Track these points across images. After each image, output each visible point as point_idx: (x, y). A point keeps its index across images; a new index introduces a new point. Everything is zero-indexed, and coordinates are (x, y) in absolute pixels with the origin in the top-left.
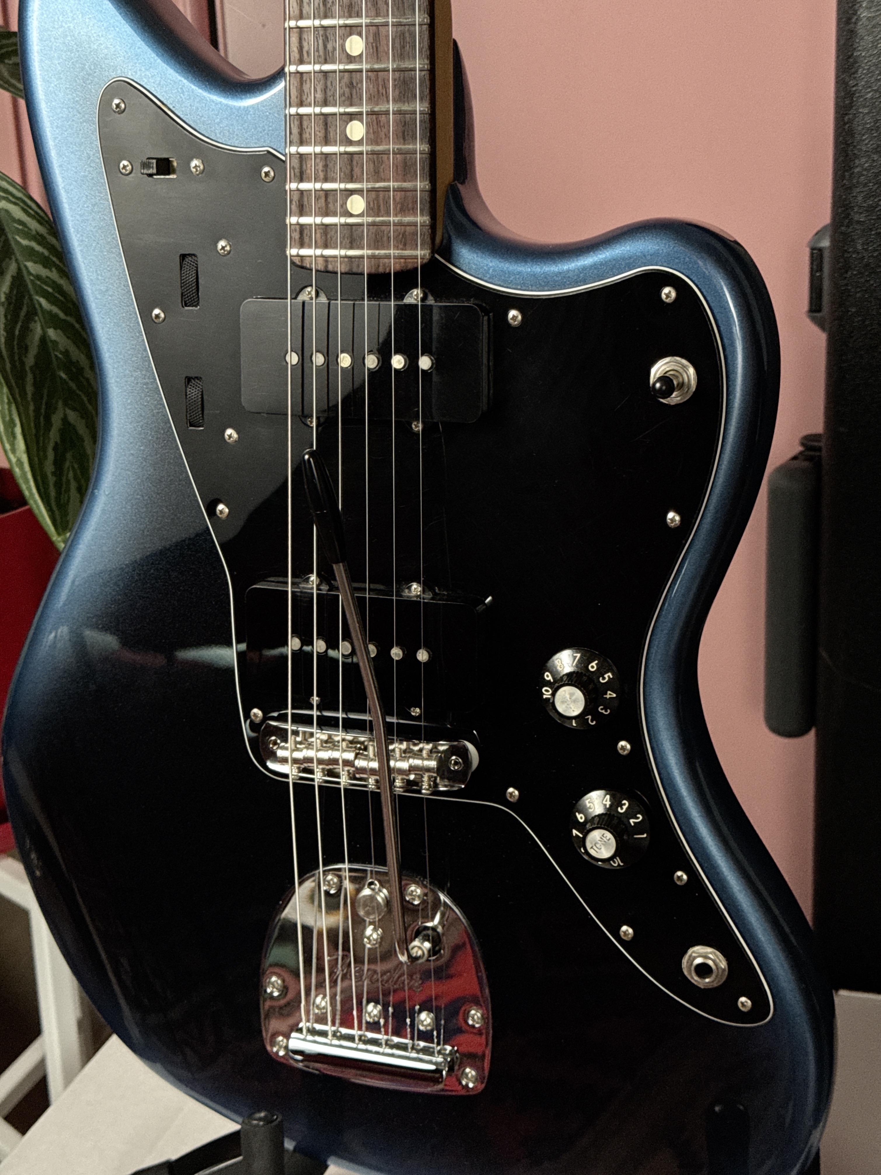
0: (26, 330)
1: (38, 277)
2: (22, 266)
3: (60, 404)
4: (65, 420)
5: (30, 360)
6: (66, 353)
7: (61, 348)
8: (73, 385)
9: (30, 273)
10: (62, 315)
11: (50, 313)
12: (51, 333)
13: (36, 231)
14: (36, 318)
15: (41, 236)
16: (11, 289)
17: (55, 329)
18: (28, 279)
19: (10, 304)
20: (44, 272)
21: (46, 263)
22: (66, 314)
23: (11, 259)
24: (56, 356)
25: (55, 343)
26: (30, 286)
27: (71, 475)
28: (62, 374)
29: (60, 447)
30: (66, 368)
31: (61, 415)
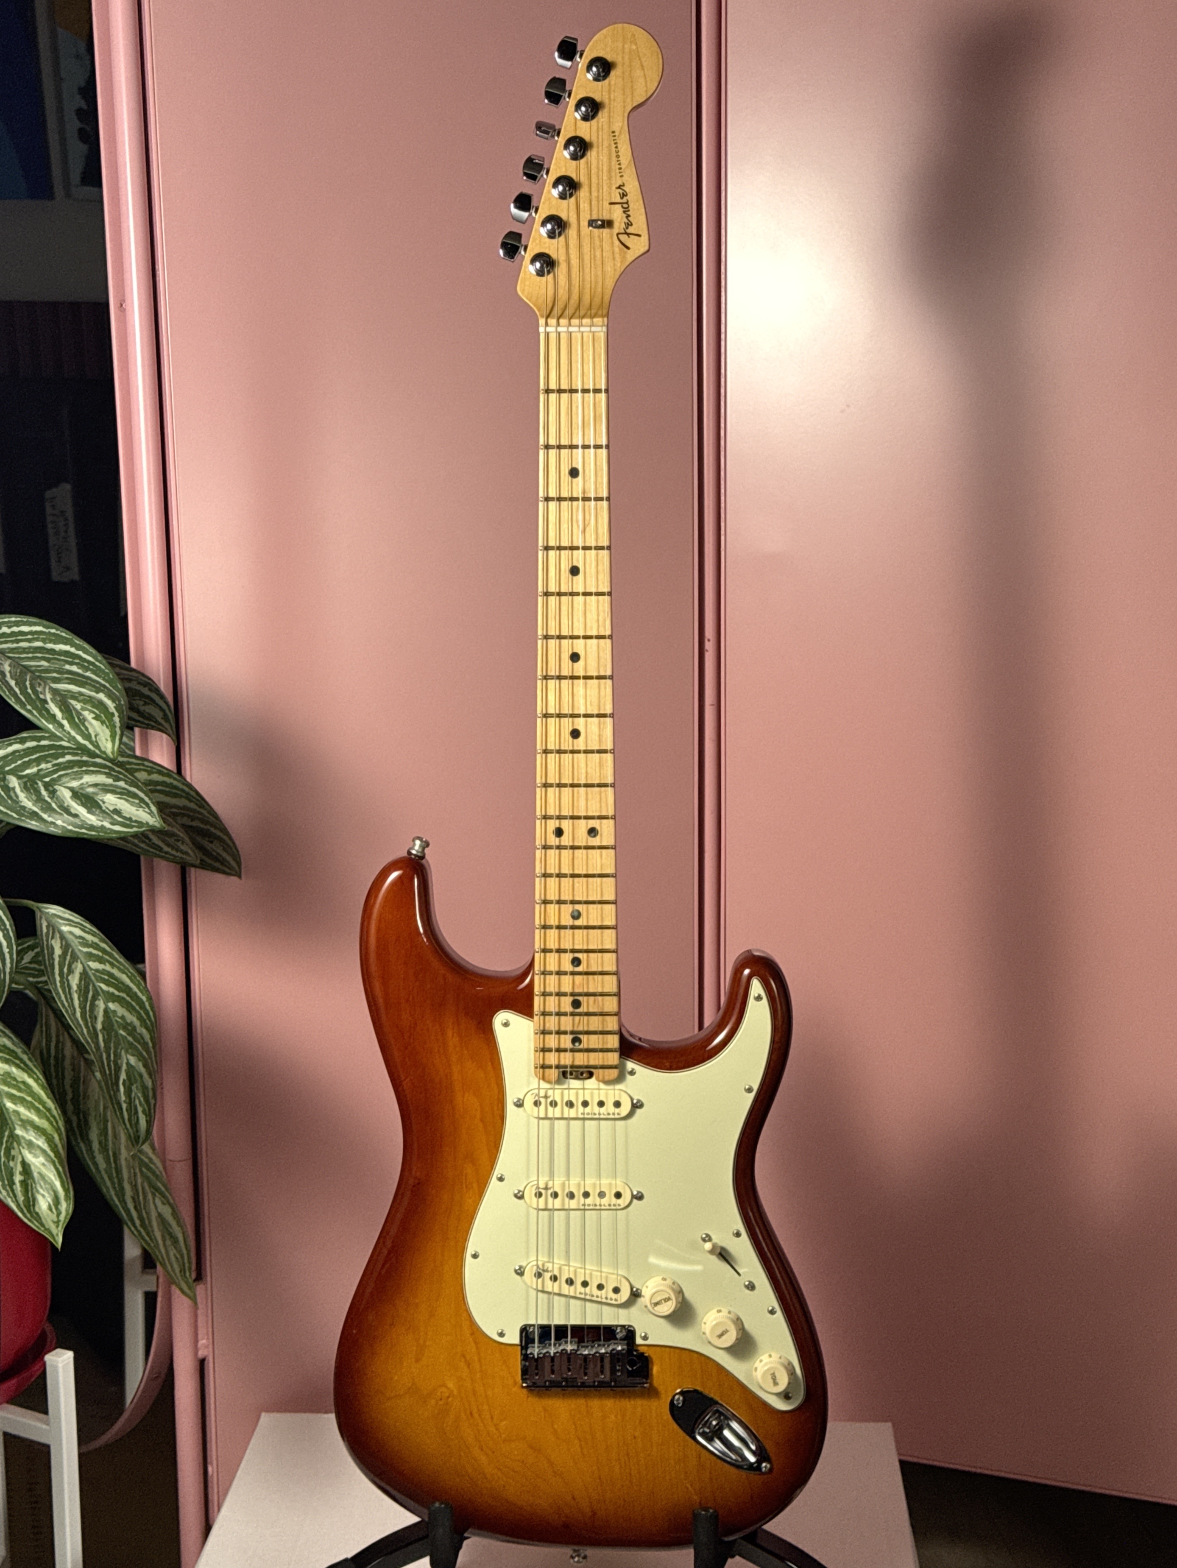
0: (93, 1006)
1: (97, 971)
2: (86, 965)
3: (123, 1053)
4: (128, 1063)
5: (99, 1026)
6: (123, 1017)
8: (130, 1039)
9: (91, 969)
10: (116, 993)
11: (108, 992)
12: (111, 1006)
13: (92, 941)
14: (100, 997)
15: (96, 943)
16: (80, 980)
17: (113, 1002)
18: (90, 973)
19: (80, 990)
20: (100, 966)
21: (101, 960)
22: (119, 991)
23: (77, 962)
24: (117, 1021)
25: (114, 1012)
26: (93, 978)
27: (137, 1102)
28: (122, 1032)
29: (127, 1083)
30: (125, 1028)
31: (125, 1061)
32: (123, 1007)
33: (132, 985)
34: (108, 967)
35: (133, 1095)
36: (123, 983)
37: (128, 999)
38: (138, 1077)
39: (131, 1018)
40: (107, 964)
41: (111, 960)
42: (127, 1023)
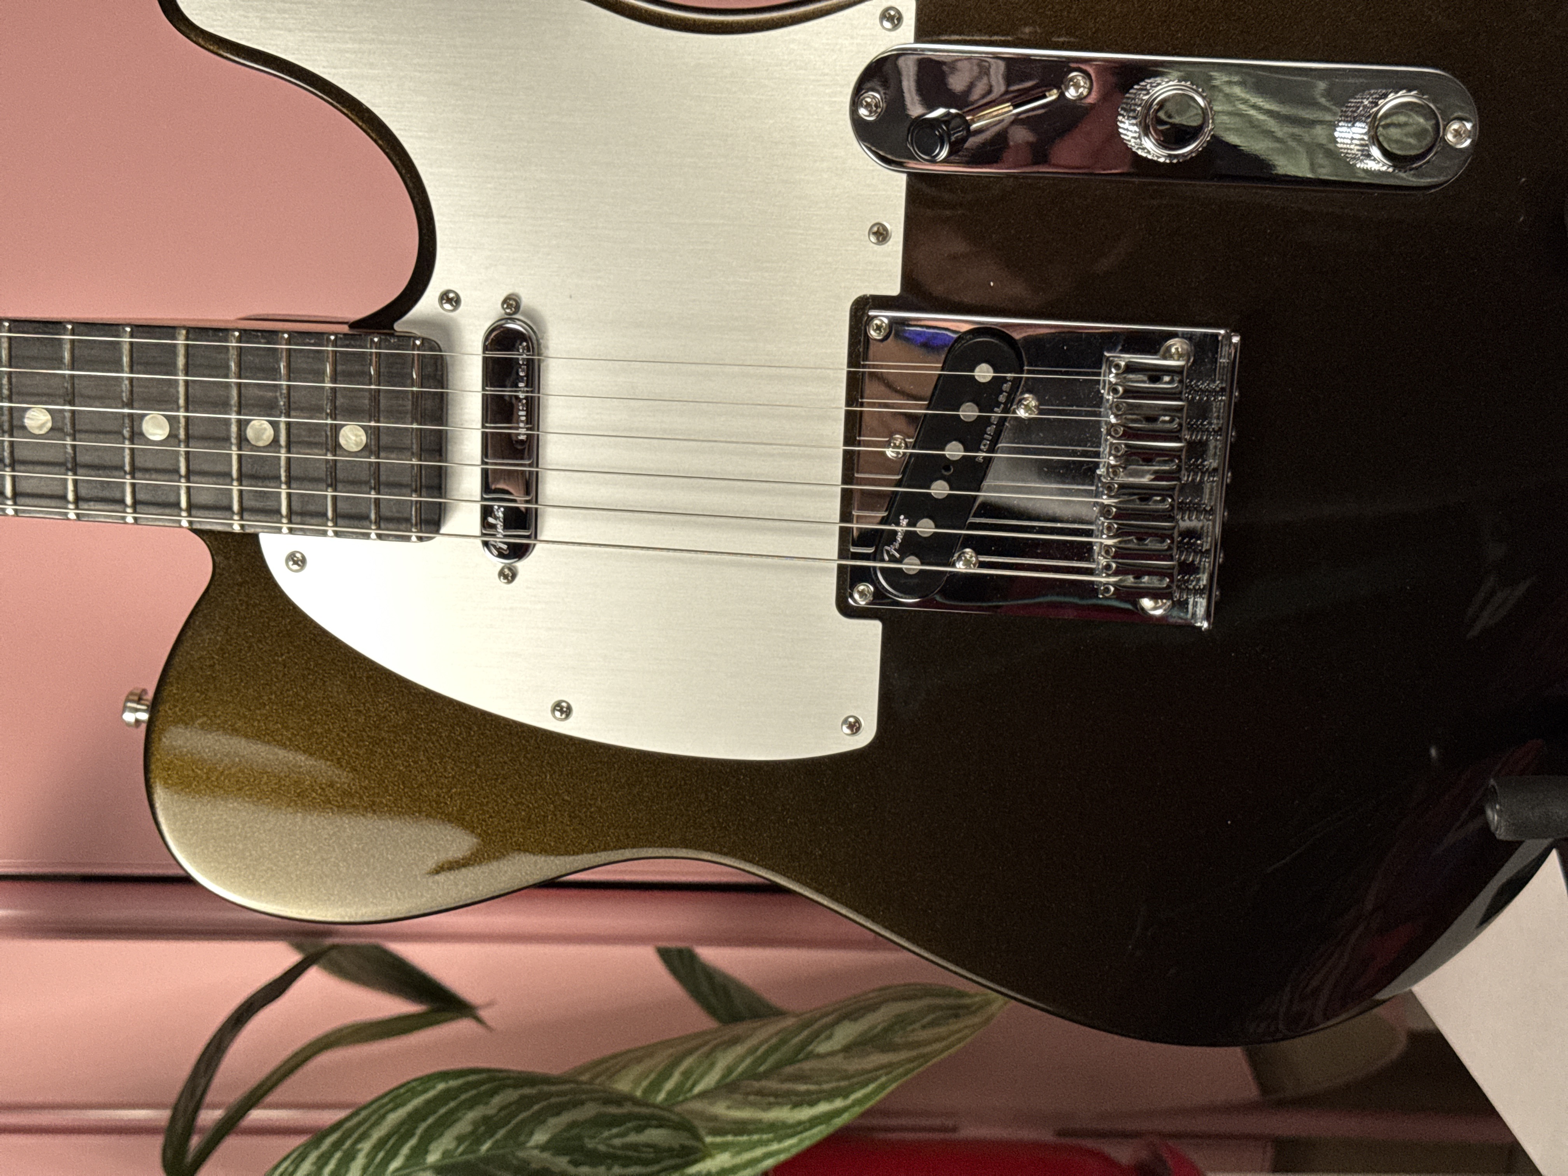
1: (366, 1167)
3: (521, 1154)
4: (543, 1147)
6: (459, 1139)
7: (452, 1146)
8: (501, 1133)
10: (413, 1142)
11: (408, 1158)
12: (432, 1158)
15: (321, 1157)
17: (426, 1152)
20: (360, 1161)
21: (349, 1157)
24: (461, 1154)
25: (446, 1154)
27: (616, 1142)
28: (485, 1147)
29: (576, 1156)
30: (479, 1141)
31: (536, 1152)
32: (441, 1135)
33: (410, 1107)
34: (366, 1146)
35: (602, 1148)
36: (402, 1123)
37: (430, 1120)
38: (574, 1132)
39: (464, 1125)
40: (359, 1146)
41: (355, 1136)
42: (473, 1133)
